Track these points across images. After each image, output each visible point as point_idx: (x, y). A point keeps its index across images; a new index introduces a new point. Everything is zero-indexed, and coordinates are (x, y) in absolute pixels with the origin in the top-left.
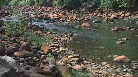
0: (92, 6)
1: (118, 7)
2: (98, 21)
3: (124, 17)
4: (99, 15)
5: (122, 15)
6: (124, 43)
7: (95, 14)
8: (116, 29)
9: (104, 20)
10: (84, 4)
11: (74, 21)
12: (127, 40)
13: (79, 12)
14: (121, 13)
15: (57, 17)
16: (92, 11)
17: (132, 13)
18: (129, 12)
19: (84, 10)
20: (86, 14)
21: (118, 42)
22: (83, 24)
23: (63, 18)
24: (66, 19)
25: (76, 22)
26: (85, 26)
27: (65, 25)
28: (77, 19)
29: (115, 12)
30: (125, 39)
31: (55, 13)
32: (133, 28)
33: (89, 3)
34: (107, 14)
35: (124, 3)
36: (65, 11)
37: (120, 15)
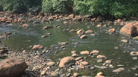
0: (36, 11)
1: (54, 12)
2: (37, 22)
3: (58, 18)
4: (41, 18)
5: (57, 17)
6: (47, 36)
7: (38, 17)
8: (46, 27)
9: (42, 22)
10: (30, 9)
11: (19, 22)
12: (50, 34)
13: (26, 16)
14: (56, 16)
15: (3, 20)
16: (37, 15)
17: (64, 16)
18: (62, 15)
19: (30, 14)
20: (31, 17)
21: (42, 37)
22: (24, 25)
23: (9, 21)
24: (11, 22)
25: (20, 23)
26: (25, 26)
27: (9, 26)
28: (21, 21)
29: (52, 15)
30: (49, 34)
31: (5, 16)
32: (59, 26)
33: (34, 9)
34: (47, 17)
35: (58, 8)
36: (14, 15)
37: (55, 18)
